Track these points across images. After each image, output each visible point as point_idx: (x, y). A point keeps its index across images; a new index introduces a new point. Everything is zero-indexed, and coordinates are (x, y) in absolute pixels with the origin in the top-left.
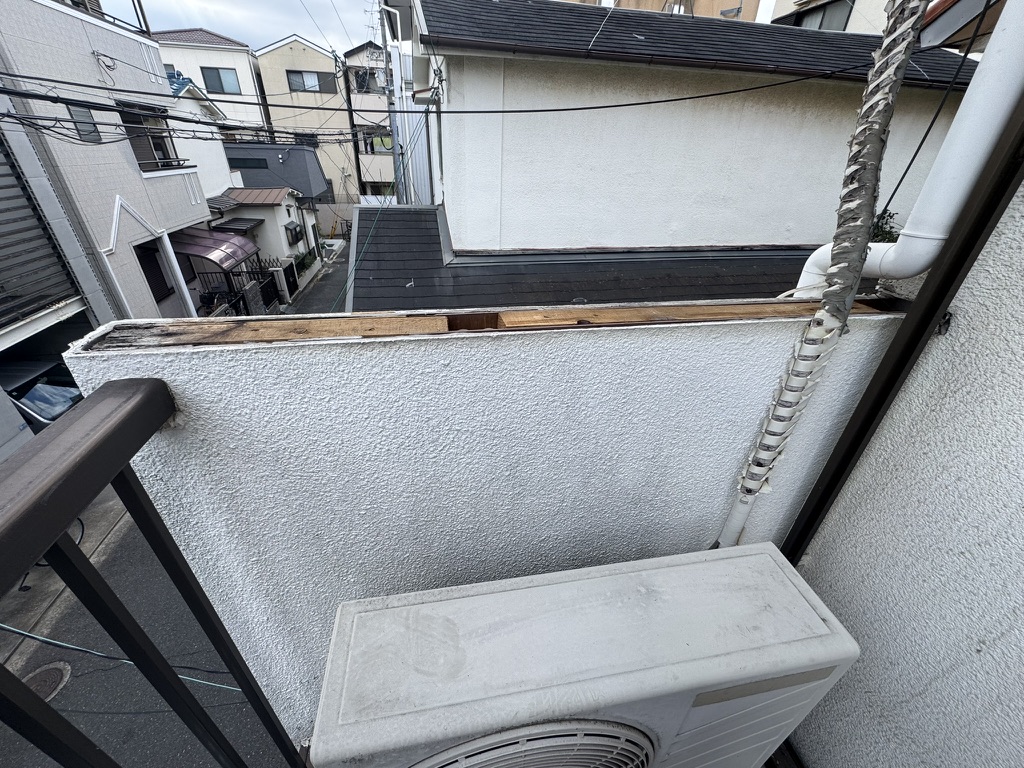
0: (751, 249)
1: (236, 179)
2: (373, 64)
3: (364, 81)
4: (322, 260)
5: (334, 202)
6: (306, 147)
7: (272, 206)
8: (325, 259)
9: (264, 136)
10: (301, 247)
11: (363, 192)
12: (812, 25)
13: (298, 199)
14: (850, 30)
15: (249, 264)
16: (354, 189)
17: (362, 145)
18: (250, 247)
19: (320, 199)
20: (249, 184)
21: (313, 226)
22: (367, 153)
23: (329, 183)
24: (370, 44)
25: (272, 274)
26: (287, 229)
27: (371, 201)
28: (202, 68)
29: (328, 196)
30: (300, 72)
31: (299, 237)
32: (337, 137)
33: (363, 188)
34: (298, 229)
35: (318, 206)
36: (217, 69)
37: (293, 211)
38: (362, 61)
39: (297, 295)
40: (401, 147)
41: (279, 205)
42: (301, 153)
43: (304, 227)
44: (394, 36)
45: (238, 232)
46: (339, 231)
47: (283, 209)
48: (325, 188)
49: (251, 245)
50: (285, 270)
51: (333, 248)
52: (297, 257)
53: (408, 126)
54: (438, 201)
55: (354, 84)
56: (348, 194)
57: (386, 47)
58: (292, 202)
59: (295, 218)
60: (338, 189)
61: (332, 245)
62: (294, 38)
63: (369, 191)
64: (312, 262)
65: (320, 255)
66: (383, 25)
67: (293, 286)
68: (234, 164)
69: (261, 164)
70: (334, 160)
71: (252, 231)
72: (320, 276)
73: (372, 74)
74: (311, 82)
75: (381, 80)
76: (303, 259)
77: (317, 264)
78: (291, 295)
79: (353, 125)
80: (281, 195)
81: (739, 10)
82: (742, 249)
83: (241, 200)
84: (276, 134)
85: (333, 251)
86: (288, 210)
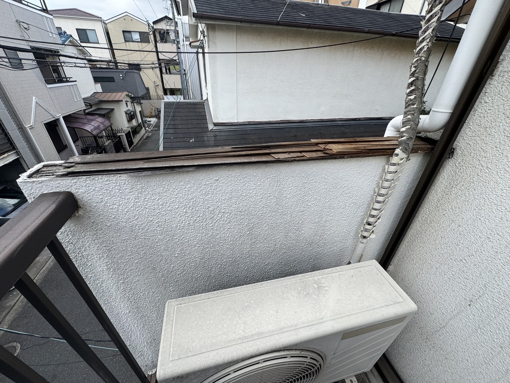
0: (359, 119)
1: (98, 88)
2: (168, 28)
3: (164, 36)
4: (145, 129)
5: (151, 99)
6: (135, 71)
7: (118, 101)
8: (147, 129)
9: (112, 65)
10: (134, 123)
11: (166, 94)
12: (385, 9)
13: (131, 98)
14: (403, 12)
15: (107, 132)
16: (161, 92)
17: (164, 70)
19: (143, 98)
20: (105, 90)
21: (140, 112)
22: (167, 73)
23: (148, 89)
24: (166, 17)
25: (119, 137)
26: (126, 113)
27: (170, 99)
28: (77, 29)
29: (147, 96)
30: (130, 32)
31: (133, 117)
32: (151, 66)
33: (166, 92)
34: (132, 113)
35: (142, 101)
36: (85, 30)
37: (129, 104)
38: (162, 26)
39: (133, 147)
40: (185, 71)
41: (122, 101)
42: (132, 74)
43: (135, 112)
44: (179, 14)
45: (100, 115)
46: (153, 114)
47: (124, 103)
48: (145, 92)
49: (107, 122)
50: (126, 135)
51: (151, 123)
52: (132, 128)
53: (188, 60)
54: (205, 98)
55: (158, 38)
56: (158, 95)
57: (174, 19)
58: (128, 99)
59: (130, 107)
60: (152, 92)
61: (150, 121)
62: (126, 14)
63: (168, 93)
64: (140, 130)
65: (144, 126)
66: (172, 8)
67: (131, 143)
68: (97, 80)
69: (111, 80)
70: (150, 78)
71: (108, 115)
72: (145, 137)
73: (168, 33)
74: (136, 37)
75: (172, 36)
76: (135, 129)
77: (143, 131)
78: (130, 147)
79: (159, 59)
80: (121, 95)
81: (350, 2)
82: (355, 120)
83: (101, 98)
84: (118, 64)
85: (151, 124)
86: (126, 104)
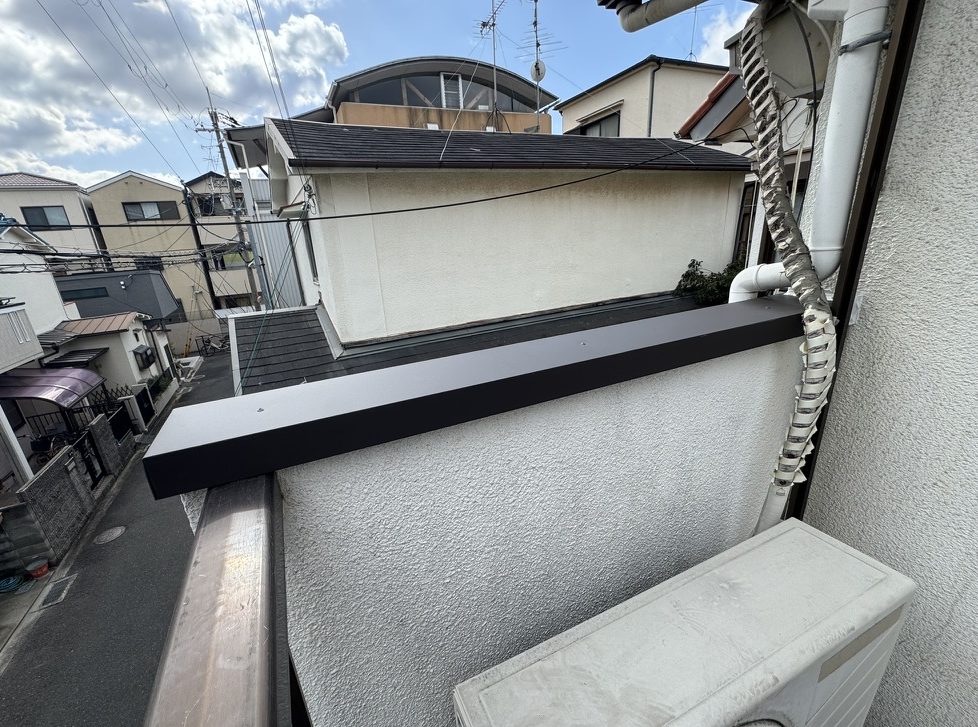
1: (72, 311)
2: (216, 190)
3: (208, 206)
4: (179, 380)
5: (185, 320)
6: (151, 271)
7: (118, 333)
8: (182, 379)
9: (100, 265)
10: (154, 370)
11: (218, 306)
13: (145, 322)
15: (91, 397)
16: (207, 302)
17: (212, 264)
18: (94, 379)
19: (171, 320)
20: (85, 314)
21: (166, 347)
22: (217, 269)
23: (179, 302)
24: (211, 174)
25: (122, 403)
26: (135, 353)
27: (232, 315)
28: (23, 209)
29: (179, 315)
30: (138, 204)
31: (151, 359)
32: (192, 257)
33: (217, 303)
34: (149, 352)
35: (168, 327)
36: (41, 208)
37: (141, 335)
38: (206, 189)
39: (155, 421)
40: (262, 259)
41: (126, 330)
42: (146, 277)
43: (155, 349)
44: (239, 164)
45: (76, 365)
46: (194, 347)
47: (131, 334)
48: (176, 308)
49: (95, 375)
50: (137, 397)
51: (191, 366)
52: (150, 381)
53: (269, 238)
54: (311, 302)
55: (197, 210)
56: (200, 312)
57: (228, 175)
58: (140, 326)
59: (143, 341)
60: (189, 307)
61: (188, 364)
62: (129, 174)
63: (223, 304)
64: (168, 384)
65: (176, 375)
67: (148, 413)
68: (67, 296)
69: (101, 293)
70: (183, 281)
71: (96, 362)
72: (178, 397)
73: (218, 200)
74: (152, 212)
75: (227, 203)
76: (158, 381)
77: (174, 385)
78: (146, 423)
79: (201, 247)
80: (126, 320)
81: (538, 128)
83: (78, 332)
84: (113, 260)
85: (190, 368)
86: (136, 335)
